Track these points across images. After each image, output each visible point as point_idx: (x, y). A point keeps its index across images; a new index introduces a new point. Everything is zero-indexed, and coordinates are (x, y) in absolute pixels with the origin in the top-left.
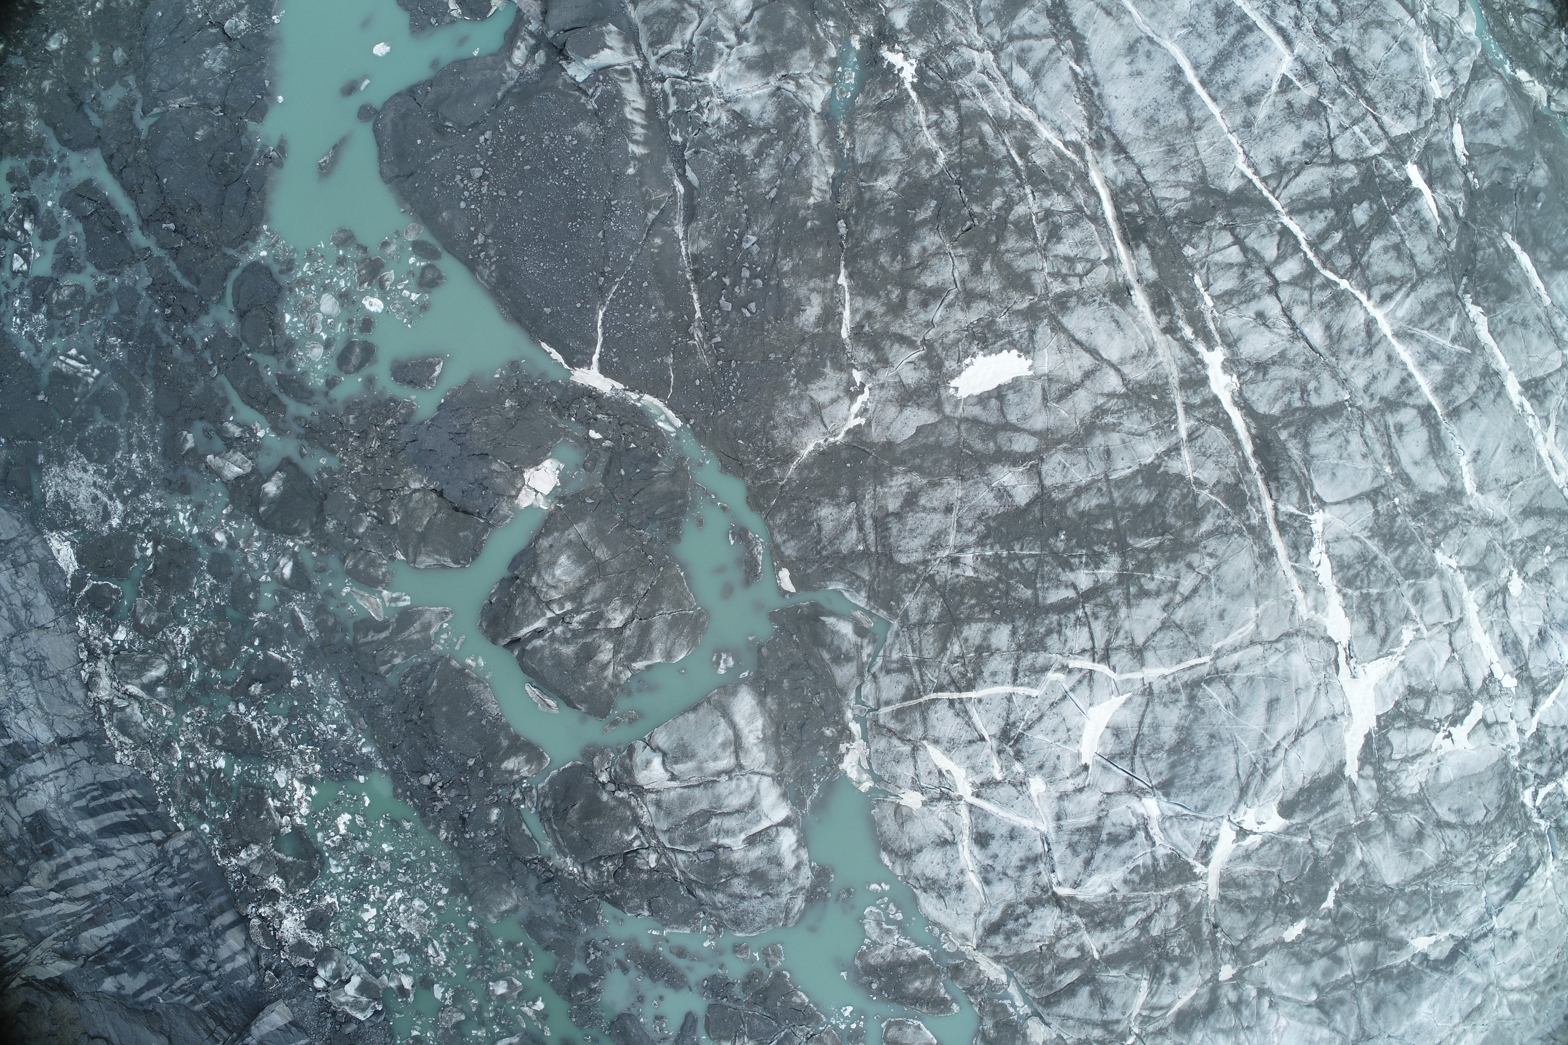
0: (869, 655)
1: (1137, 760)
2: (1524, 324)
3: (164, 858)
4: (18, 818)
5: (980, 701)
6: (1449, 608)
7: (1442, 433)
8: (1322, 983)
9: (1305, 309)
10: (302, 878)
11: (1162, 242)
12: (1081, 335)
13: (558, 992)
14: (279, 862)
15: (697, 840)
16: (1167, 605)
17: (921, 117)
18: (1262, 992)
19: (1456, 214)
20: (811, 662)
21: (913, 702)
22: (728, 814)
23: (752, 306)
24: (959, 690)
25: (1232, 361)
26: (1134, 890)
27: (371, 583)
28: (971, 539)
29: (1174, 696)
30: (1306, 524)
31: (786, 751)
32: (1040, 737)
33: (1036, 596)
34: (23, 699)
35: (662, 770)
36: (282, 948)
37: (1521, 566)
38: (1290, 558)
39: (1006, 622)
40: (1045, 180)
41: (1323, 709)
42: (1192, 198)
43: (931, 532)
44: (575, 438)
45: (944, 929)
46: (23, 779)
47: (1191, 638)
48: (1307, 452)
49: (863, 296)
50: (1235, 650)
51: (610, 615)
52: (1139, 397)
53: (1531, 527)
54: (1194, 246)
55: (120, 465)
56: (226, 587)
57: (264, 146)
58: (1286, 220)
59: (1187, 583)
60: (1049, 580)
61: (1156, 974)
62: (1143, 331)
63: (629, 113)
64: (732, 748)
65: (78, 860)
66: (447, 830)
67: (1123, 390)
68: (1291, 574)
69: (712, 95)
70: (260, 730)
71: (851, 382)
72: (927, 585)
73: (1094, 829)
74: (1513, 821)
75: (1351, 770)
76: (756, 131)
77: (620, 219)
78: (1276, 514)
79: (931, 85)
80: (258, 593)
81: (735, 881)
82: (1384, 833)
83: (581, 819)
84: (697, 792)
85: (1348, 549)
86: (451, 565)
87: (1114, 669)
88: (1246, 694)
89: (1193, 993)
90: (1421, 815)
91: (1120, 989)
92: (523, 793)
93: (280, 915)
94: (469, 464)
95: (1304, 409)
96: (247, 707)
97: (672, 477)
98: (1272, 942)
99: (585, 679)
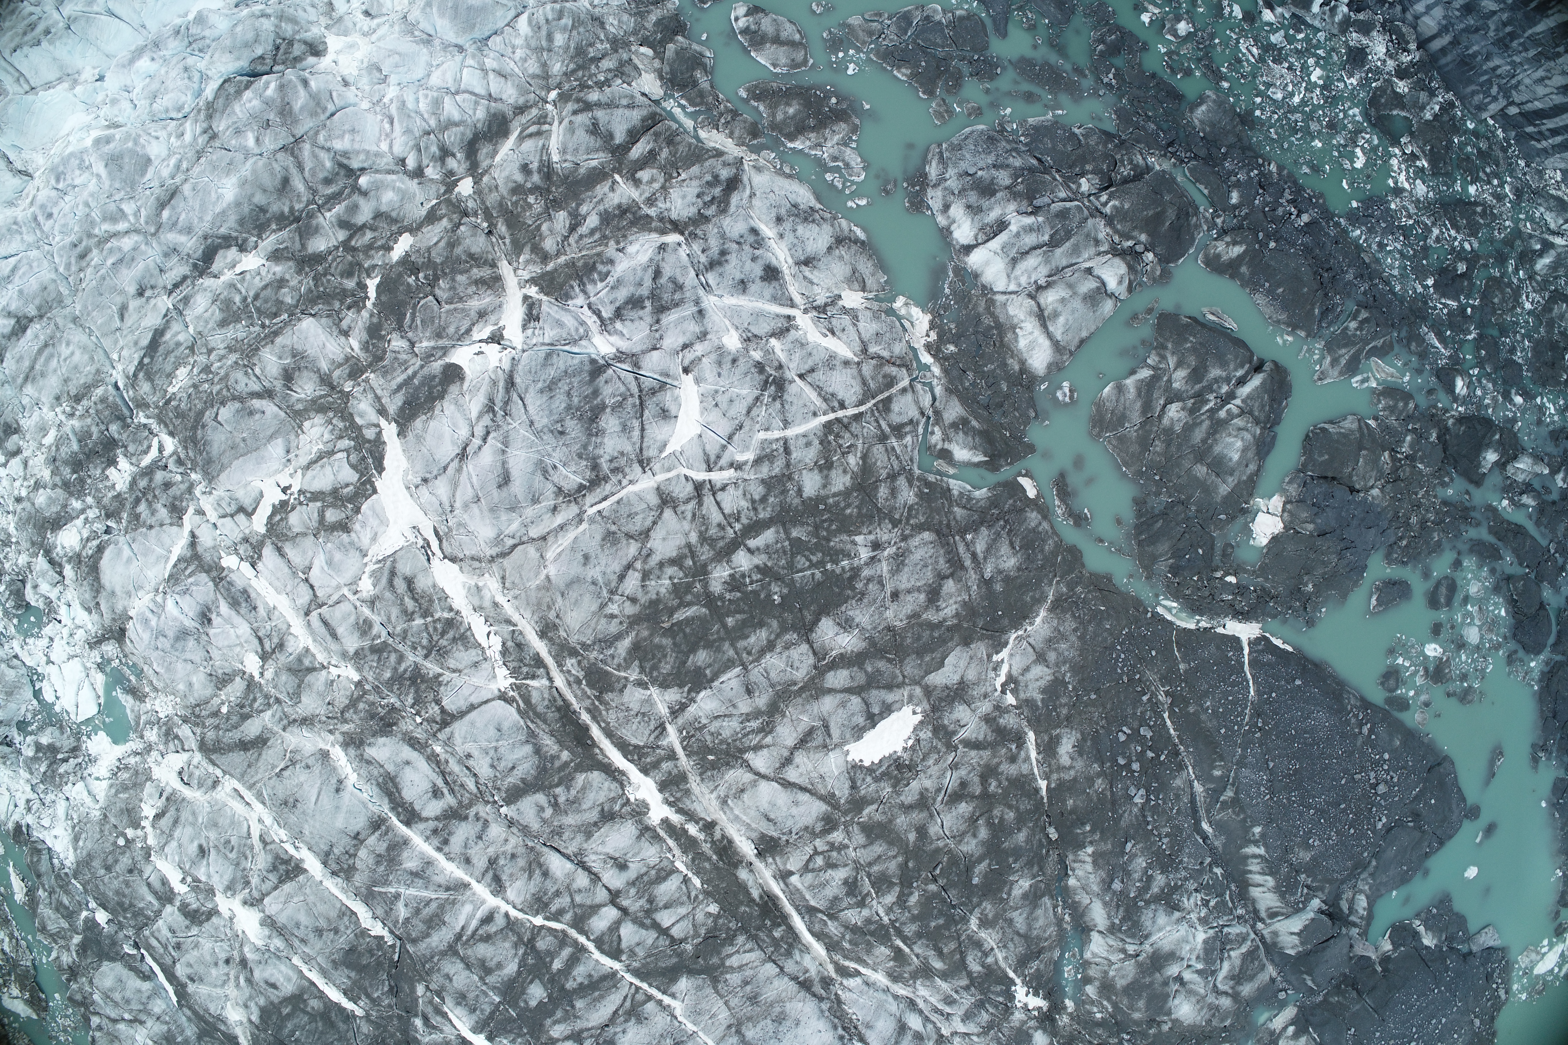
0: (933, 433)
1: (635, 390)
2: (319, 932)
3: (1506, 91)
5: (815, 414)
6: (325, 623)
7: (386, 800)
8: (356, 197)
9: (575, 886)
10: (1381, 96)
11: (743, 909)
12: (804, 797)
13: (1131, 34)
14: (1403, 107)
15: (1055, 216)
16: (648, 555)
17: (1000, 956)
18: (418, 173)
19: (426, 1019)
20: (986, 413)
21: (880, 397)
22: (1034, 248)
23: (1122, 738)
24: (838, 420)
25: (639, 814)
26: (599, 255)
27: (1390, 391)
28: (866, 573)
29: (615, 465)
30: (515, 672)
31: (987, 321)
33: (787, 532)
35: (1103, 277)
36: (1383, 26)
37: (251, 685)
38: (521, 633)
39: (810, 499)
40: (872, 934)
41: (442, 487)
42: (723, 961)
43: (906, 569)
44: (1246, 571)
45: (780, 172)
47: (613, 528)
48: (535, 744)
49: (1023, 776)
50: (562, 527)
51: (1183, 414)
52: (727, 753)
53: (252, 728)
54: (710, 914)
56: (1504, 355)
57: (1549, 759)
58: (616, 966)
59: (632, 583)
60: (777, 551)
61: (547, 170)
62: (737, 817)
63: (1270, 881)
64: (1046, 314)
66: (1270, 172)
67: (746, 756)
68: (515, 617)
69: (1199, 919)
70: (1448, 230)
71: (1015, 692)
72: (897, 516)
73: (661, 309)
74: (180, 415)
75: (389, 430)
76: (1156, 899)
77: (1259, 785)
78: (548, 674)
79: (998, 988)
80: (1477, 356)
81: (1008, 182)
82: (331, 372)
83: (1163, 212)
84: (1064, 263)
85: (461, 657)
86: (1326, 426)
87: (686, 478)
88: (536, 485)
89: (498, 158)
90: (293, 400)
91: (583, 148)
92: (1215, 224)
93: (1391, 57)
94: (1333, 523)
95: (551, 787)
96: (1462, 248)
97: (1154, 559)
98: (424, 230)
99: (1194, 350)
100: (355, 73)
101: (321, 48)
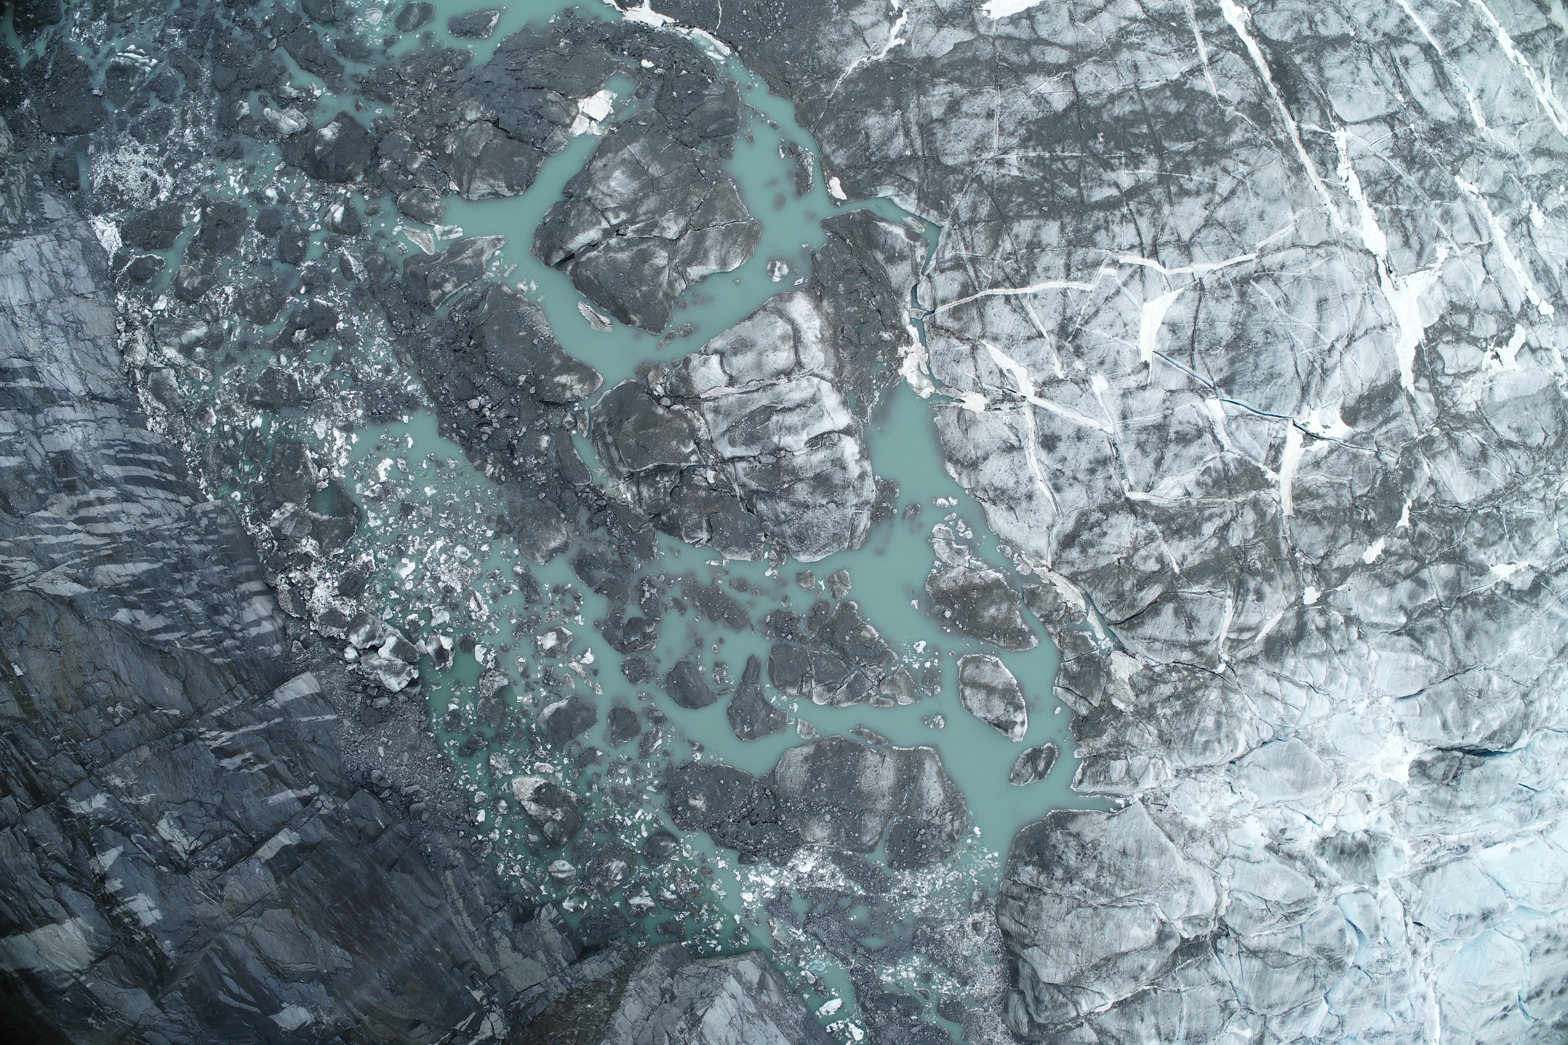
0: (922, 257)
1: (1196, 356)
3: (191, 516)
4: (43, 453)
5: (1035, 296)
6: (1477, 231)
7: (1446, 70)
8: (1410, 606)
10: (337, 536)
13: (611, 642)
14: (314, 521)
15: (759, 439)
16: (1208, 204)
18: (1349, 621)
20: (866, 265)
21: (969, 299)
22: (789, 409)
24: (1014, 286)
26: (1208, 494)
27: (423, 218)
28: (1014, 141)
29: (1226, 292)
30: (1330, 141)
31: (845, 355)
32: (1097, 332)
33: (1081, 194)
34: (57, 353)
35: (719, 372)
36: (311, 617)
37: (1539, 201)
38: (1319, 174)
39: (1054, 219)
41: (1371, 318)
43: (976, 136)
44: (627, 70)
45: (1017, 548)
46: (50, 419)
47: (1235, 236)
48: (1322, 76)
50: (1278, 250)
51: (665, 225)
52: (1159, 23)
53: (1542, 165)
55: (172, 142)
56: (274, 242)
59: (1225, 185)
60: (1092, 180)
61: (1240, 590)
64: (791, 342)
65: (101, 501)
66: (494, 466)
67: (1144, 16)
68: (1322, 188)
70: (301, 380)
71: (890, 8)
72: (975, 185)
73: (1161, 428)
75: (1407, 381)
78: (1300, 133)
80: (306, 241)
81: (799, 486)
82: (1448, 449)
83: (636, 430)
84: (756, 395)
85: (1373, 167)
86: (506, 192)
87: (1164, 265)
88: (1295, 292)
89: (1279, 616)
90: (1482, 433)
91: (1205, 604)
92: (574, 416)
93: (312, 581)
94: (525, 95)
95: (1314, 37)
96: (289, 358)
97: (724, 97)
98: (1352, 562)
99: (642, 281)
100: (1390, 735)
101: (1415, 770)
